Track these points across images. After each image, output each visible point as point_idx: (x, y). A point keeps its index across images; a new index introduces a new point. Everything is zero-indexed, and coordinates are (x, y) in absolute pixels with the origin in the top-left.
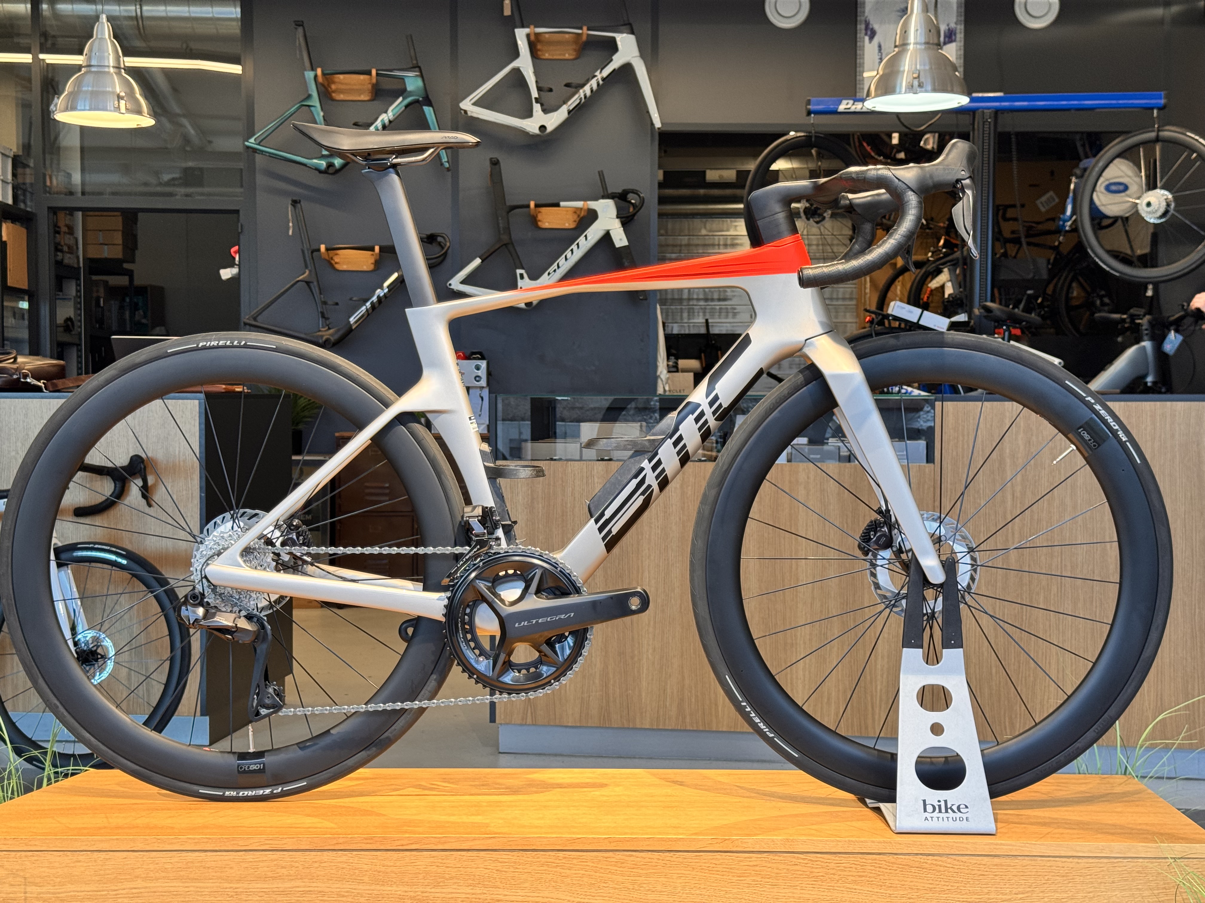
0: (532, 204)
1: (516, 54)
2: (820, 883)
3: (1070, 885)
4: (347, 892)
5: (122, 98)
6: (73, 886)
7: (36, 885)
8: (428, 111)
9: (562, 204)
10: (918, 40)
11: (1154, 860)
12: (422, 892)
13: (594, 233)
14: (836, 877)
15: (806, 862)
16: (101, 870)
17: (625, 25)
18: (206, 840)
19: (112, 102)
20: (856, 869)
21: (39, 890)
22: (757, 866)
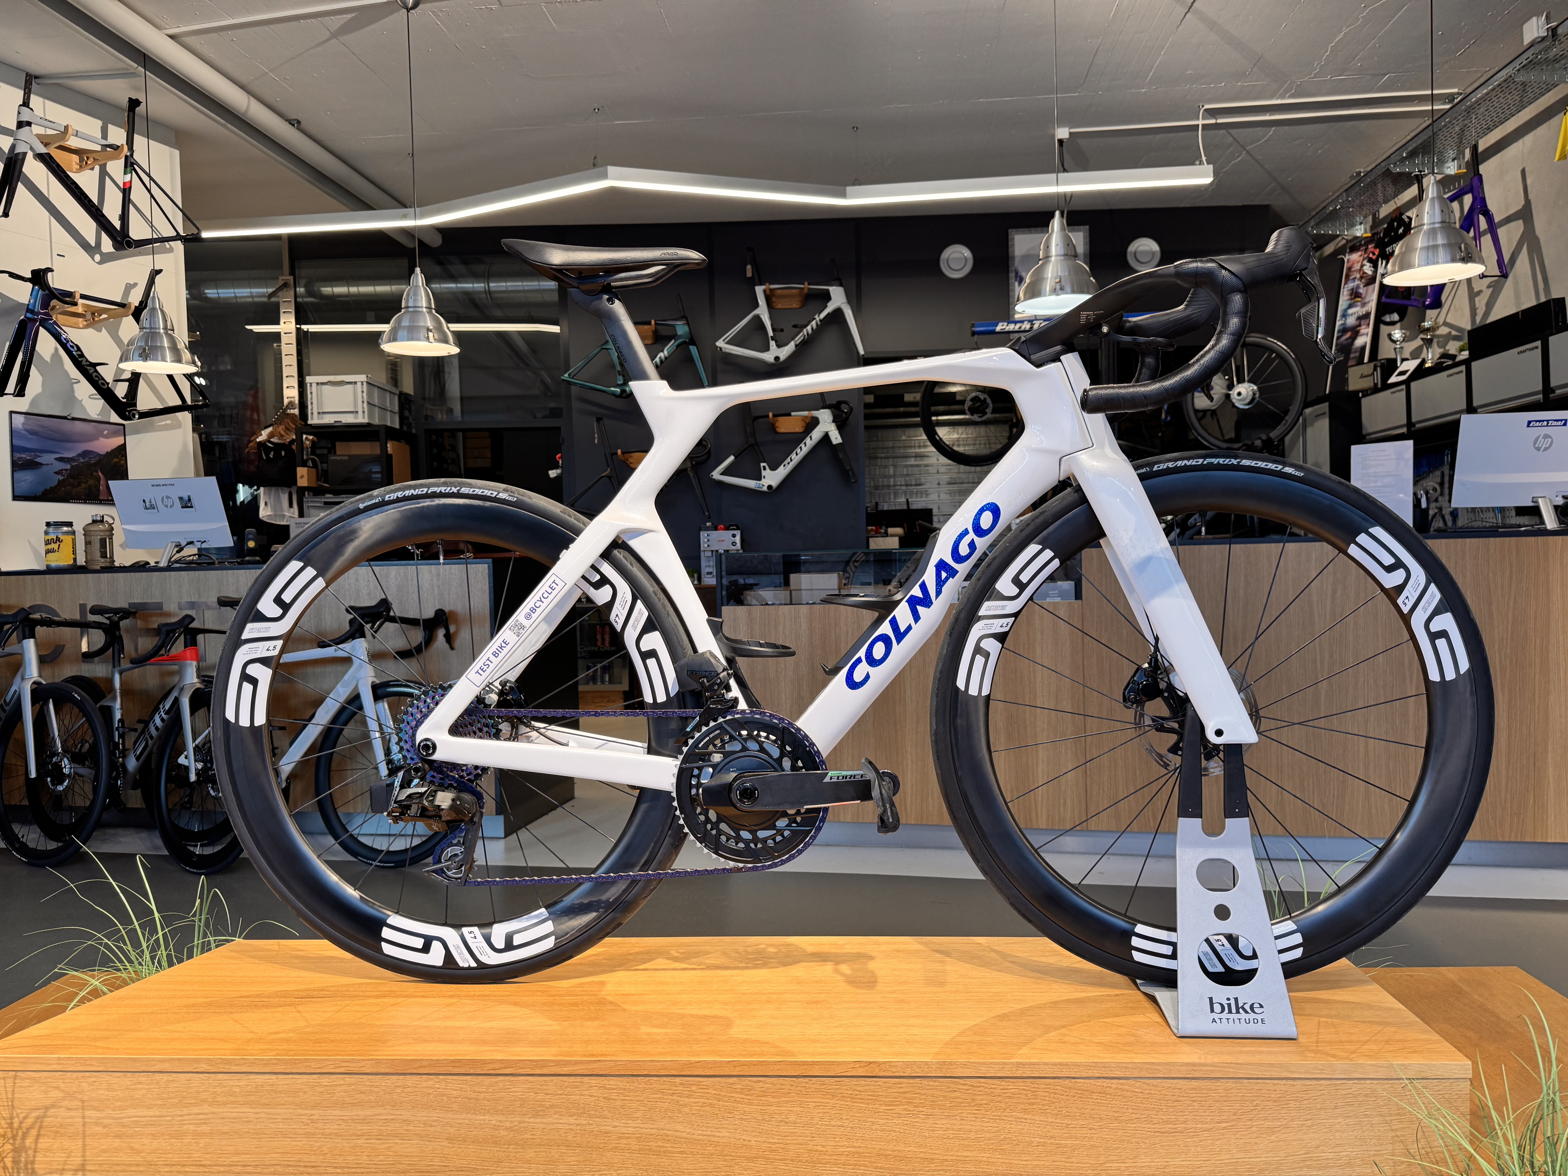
0: (771, 415)
1: (757, 305)
2: (983, 1112)
3: (1284, 1111)
4: (435, 1121)
5: (431, 331)
6: (135, 1111)
7: (96, 1109)
8: (693, 349)
9: (793, 414)
10: (1059, 253)
11: (1385, 1082)
12: (520, 1122)
13: (817, 434)
14: (1003, 1105)
15: (966, 1087)
16: (164, 1093)
17: (835, 280)
18: (275, 1062)
19: (423, 333)
20: (1026, 1095)
21: (98, 1114)
22: (908, 1092)
